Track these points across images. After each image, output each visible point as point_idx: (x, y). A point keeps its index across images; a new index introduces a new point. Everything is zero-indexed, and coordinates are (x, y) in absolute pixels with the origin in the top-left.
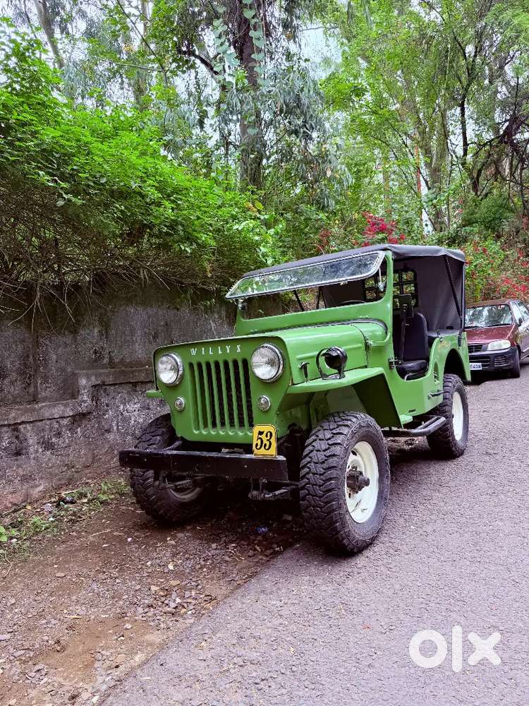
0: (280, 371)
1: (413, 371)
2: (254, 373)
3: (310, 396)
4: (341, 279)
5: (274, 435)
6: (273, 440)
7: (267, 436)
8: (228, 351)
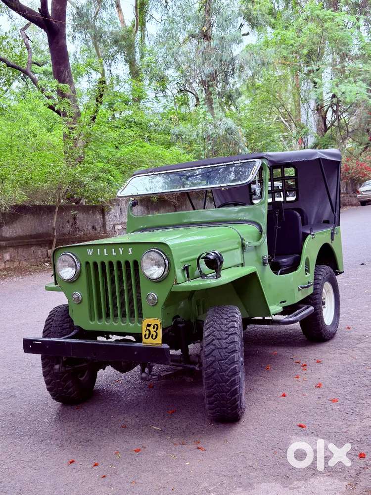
0: (166, 272)
1: (286, 266)
2: (143, 273)
3: (191, 294)
4: (222, 185)
5: (159, 327)
6: (159, 331)
7: (154, 328)
8: (121, 253)
